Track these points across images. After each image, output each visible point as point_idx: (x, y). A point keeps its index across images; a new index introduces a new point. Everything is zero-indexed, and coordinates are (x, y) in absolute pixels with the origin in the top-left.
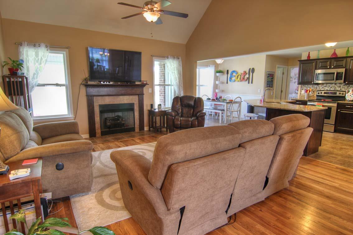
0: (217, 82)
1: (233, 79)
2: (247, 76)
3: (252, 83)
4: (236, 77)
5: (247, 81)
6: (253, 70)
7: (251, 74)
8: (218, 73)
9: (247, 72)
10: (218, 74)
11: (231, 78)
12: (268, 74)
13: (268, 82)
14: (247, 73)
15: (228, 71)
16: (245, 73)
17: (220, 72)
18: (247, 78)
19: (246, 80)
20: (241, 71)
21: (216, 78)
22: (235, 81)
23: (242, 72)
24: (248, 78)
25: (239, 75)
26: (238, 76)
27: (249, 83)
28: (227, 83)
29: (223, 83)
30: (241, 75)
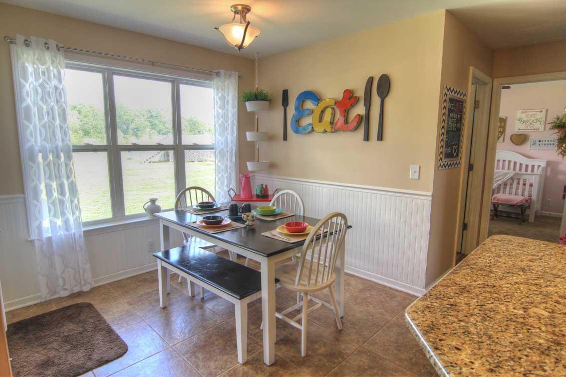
0: (249, 136)
1: (306, 121)
2: (360, 109)
3: (380, 137)
4: (317, 114)
5: (361, 133)
6: (384, 85)
7: (376, 100)
8: (249, 100)
9: (360, 93)
10: (250, 106)
11: (297, 121)
12: (451, 100)
13: (448, 132)
14: (356, 100)
15: (285, 93)
16: (349, 99)
17: (257, 97)
18: (360, 117)
19: (356, 128)
20: (332, 92)
21: (245, 121)
22: (313, 130)
23: (340, 96)
24: (365, 120)
25: (326, 108)
26: (323, 112)
27: (367, 138)
28: (285, 138)
29: (270, 138)
30: (333, 109)
